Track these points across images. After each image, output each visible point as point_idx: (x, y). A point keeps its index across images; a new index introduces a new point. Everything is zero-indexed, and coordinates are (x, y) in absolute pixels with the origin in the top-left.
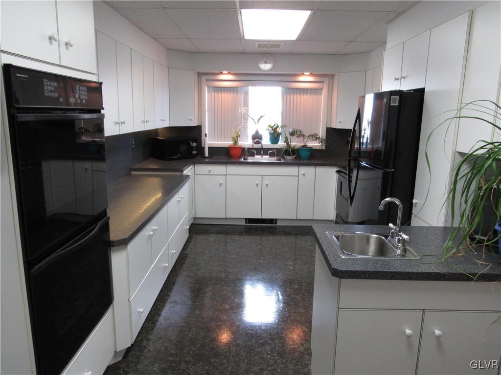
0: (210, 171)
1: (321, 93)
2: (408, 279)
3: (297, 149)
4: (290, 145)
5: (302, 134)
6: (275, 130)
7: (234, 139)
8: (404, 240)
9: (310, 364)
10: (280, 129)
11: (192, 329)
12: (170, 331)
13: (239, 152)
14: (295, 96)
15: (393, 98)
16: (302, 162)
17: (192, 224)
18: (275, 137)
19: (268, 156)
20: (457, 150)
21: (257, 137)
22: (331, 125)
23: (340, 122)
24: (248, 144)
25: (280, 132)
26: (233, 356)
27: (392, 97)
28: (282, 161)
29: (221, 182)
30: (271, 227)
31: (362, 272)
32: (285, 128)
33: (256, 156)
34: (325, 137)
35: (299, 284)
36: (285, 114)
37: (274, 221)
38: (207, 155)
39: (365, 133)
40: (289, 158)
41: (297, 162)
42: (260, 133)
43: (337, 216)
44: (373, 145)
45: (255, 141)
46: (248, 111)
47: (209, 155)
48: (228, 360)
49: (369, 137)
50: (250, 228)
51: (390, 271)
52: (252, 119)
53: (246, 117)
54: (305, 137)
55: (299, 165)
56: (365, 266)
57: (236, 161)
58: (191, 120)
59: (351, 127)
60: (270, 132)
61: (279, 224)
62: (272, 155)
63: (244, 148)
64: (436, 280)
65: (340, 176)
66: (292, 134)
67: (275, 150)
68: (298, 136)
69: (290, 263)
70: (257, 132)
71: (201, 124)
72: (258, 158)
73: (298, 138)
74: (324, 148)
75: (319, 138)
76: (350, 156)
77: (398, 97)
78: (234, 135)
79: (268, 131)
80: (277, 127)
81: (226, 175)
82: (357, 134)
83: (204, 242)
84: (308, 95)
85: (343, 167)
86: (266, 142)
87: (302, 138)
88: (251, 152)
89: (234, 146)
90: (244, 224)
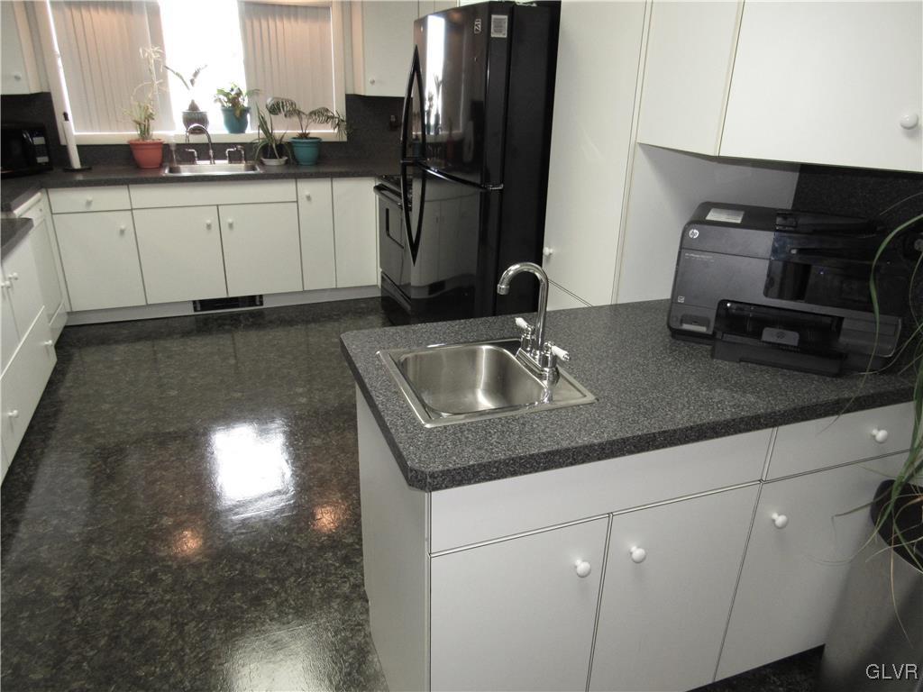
0: (89, 203)
1: (327, 18)
2: (583, 462)
3: (289, 144)
4: (271, 134)
5: (295, 110)
6: (234, 101)
7: (140, 124)
8: (555, 358)
9: (367, 621)
10: (246, 98)
11: (81, 602)
12: (23, 618)
13: (156, 155)
14: (271, 22)
15: (495, 19)
16: (302, 170)
17: (66, 327)
18: (236, 117)
19: (226, 162)
20: (638, 141)
21: (195, 119)
22: (354, 89)
23: (373, 82)
24: (176, 136)
25: (246, 105)
26: (193, 648)
27: (494, 17)
28: (259, 170)
29: (123, 227)
30: (251, 314)
31: (483, 467)
32: (255, 97)
33: (200, 163)
34: (345, 114)
35: (323, 436)
36: (253, 64)
37: (258, 299)
38: (76, 162)
39: (430, 106)
40: (272, 163)
41: (292, 171)
42: (202, 109)
43: (382, 277)
44: (451, 130)
45: (192, 126)
46: (163, 55)
47: (82, 164)
48: (181, 662)
49: (440, 113)
50: (206, 319)
51: (544, 450)
52: (177, 74)
53: (161, 69)
54: (303, 116)
55: (297, 177)
56: (486, 446)
57: (149, 175)
58: (17, 78)
59: (402, 93)
60: (223, 106)
61: (267, 304)
62: (234, 158)
63: (167, 146)
64: (639, 452)
65: (384, 199)
66: (274, 109)
67: (239, 147)
68: (289, 114)
69: (300, 390)
70: (193, 107)
71: (48, 86)
72: (205, 167)
73: (288, 119)
74: (345, 139)
75: (333, 117)
76: (404, 156)
77: (506, 17)
78: (138, 115)
79: (219, 105)
80: (239, 94)
81: (132, 210)
82: (415, 108)
83: (100, 366)
84: (300, 21)
85: (387, 178)
86: (217, 128)
87: (295, 119)
88: (185, 153)
89: (141, 142)
90: (193, 313)
